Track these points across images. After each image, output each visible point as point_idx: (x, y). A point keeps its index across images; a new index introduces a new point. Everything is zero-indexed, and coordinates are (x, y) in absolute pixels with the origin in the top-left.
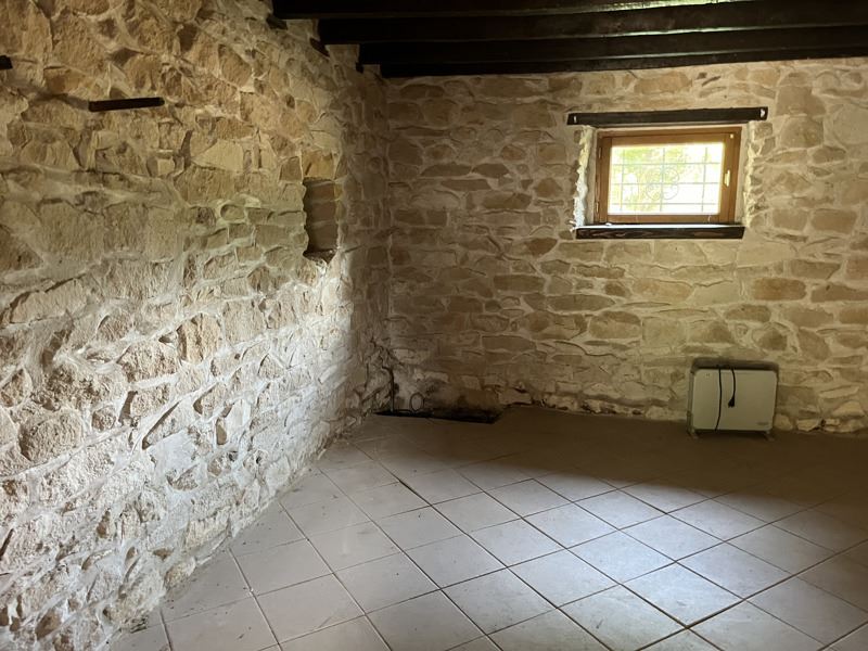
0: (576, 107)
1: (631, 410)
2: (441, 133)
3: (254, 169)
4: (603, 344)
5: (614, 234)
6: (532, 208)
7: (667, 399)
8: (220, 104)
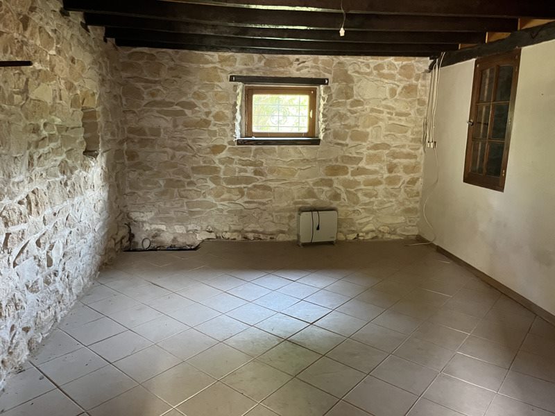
0: (234, 72)
1: (269, 237)
2: (155, 82)
3: (58, 101)
4: (254, 202)
5: (257, 143)
6: (212, 128)
7: (287, 230)
8: (40, 61)
